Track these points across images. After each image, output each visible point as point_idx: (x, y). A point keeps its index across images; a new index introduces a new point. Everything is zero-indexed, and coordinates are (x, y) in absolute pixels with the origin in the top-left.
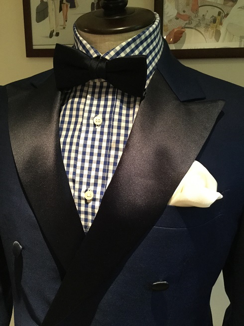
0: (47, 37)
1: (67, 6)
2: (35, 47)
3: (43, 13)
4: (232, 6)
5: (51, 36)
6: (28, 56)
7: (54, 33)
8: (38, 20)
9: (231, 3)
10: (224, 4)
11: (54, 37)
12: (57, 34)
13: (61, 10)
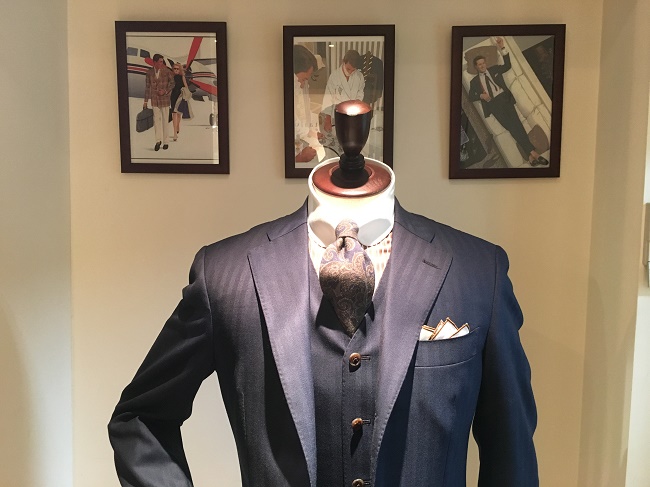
0: (151, 150)
1: (179, 116)
2: (133, 161)
3: (146, 121)
5: (157, 148)
6: (124, 170)
7: (162, 146)
8: (140, 129)
11: (161, 150)
12: (166, 147)
13: (170, 119)
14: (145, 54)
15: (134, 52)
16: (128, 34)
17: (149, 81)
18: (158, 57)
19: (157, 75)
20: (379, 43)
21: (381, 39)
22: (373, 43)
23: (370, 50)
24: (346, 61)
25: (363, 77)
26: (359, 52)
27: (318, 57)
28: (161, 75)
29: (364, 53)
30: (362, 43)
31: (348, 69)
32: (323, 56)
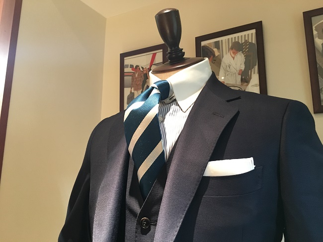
3: (131, 99)
4: (247, 85)
9: (246, 84)
10: (242, 85)
14: (132, 66)
15: (127, 66)
16: (125, 58)
17: (133, 79)
18: (137, 66)
19: (136, 75)
20: (252, 34)
21: (254, 31)
22: (248, 35)
23: (247, 39)
24: (232, 48)
25: (243, 56)
26: (240, 42)
27: (215, 50)
28: (138, 75)
29: (243, 42)
30: (242, 36)
31: (234, 53)
32: (218, 48)
